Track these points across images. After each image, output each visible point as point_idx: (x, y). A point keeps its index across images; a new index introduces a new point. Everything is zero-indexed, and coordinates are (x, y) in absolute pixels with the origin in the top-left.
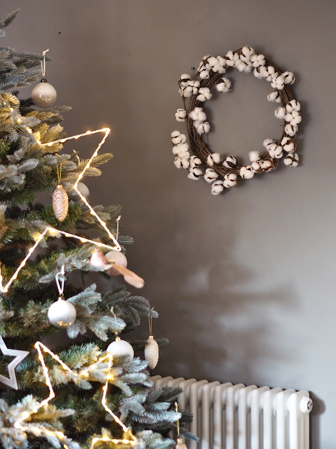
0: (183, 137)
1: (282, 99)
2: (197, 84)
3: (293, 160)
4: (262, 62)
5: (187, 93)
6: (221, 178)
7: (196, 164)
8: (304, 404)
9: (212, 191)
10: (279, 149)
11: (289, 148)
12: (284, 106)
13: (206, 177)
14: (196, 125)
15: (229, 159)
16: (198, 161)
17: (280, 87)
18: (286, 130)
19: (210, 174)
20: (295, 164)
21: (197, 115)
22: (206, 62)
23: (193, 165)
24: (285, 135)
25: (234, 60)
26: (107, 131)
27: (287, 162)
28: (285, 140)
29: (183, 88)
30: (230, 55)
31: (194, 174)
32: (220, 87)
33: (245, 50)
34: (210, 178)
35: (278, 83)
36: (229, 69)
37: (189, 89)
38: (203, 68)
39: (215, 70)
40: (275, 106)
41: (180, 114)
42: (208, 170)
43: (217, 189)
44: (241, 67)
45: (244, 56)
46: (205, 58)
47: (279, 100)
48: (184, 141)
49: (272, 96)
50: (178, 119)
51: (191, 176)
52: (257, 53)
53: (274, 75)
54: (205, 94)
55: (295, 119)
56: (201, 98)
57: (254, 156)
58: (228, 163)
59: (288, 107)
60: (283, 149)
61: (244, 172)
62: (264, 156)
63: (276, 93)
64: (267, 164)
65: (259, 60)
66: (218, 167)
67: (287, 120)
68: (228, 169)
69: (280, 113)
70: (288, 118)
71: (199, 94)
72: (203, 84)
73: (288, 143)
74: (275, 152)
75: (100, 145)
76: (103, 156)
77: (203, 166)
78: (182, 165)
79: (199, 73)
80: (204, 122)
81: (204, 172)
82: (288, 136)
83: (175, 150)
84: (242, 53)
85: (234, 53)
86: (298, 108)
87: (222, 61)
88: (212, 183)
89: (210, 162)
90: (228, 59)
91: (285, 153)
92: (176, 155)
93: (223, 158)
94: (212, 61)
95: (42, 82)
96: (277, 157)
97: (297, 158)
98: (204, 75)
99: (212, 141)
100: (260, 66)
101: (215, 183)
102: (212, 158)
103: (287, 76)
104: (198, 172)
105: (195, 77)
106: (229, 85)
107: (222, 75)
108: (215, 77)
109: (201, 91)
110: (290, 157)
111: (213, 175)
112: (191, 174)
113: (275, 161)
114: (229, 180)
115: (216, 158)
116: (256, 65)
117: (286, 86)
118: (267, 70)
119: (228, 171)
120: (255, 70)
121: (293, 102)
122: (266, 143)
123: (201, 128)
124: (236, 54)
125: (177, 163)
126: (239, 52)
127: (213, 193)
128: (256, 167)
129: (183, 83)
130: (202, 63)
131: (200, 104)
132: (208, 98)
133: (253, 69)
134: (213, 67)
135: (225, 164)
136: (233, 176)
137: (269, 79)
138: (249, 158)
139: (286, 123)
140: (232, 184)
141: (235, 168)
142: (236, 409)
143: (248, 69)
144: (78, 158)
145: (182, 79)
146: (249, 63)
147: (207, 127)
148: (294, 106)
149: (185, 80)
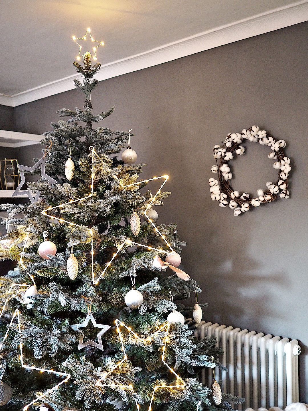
0: (216, 182)
1: (278, 157)
2: (224, 150)
3: (286, 194)
4: (265, 135)
5: (218, 156)
6: (239, 206)
7: (224, 198)
8: (296, 350)
9: (234, 214)
10: (277, 188)
11: (283, 187)
12: (279, 161)
13: (230, 205)
14: (224, 175)
15: (244, 195)
16: (225, 196)
17: (277, 149)
18: (281, 176)
19: (233, 203)
20: (287, 197)
21: (225, 168)
22: (229, 137)
23: (222, 198)
24: (280, 179)
25: (247, 135)
26: (166, 177)
27: (282, 196)
28: (280, 182)
29: (216, 153)
30: (244, 131)
31: (223, 203)
32: (238, 151)
33: (254, 128)
34: (233, 206)
35: (276, 147)
36: (244, 141)
37: (219, 153)
38: (227, 141)
39: (235, 141)
40: (274, 161)
41: (214, 168)
42: (231, 201)
43: (237, 213)
44: (251, 139)
45: (254, 132)
46: (229, 135)
47: (276, 158)
48: (217, 184)
49: (272, 155)
50: (213, 171)
51: (221, 205)
52: (261, 129)
53: (273, 142)
54: (229, 156)
55: (287, 169)
56: (227, 158)
57: (260, 192)
58: (244, 196)
59: (282, 161)
60: (279, 188)
61: (254, 202)
62: (267, 192)
63: (274, 153)
64: (269, 197)
65: (263, 134)
66: (237, 199)
67: (282, 169)
68: (244, 200)
69: (277, 165)
70: (282, 168)
71: (225, 156)
72: (228, 150)
73: (282, 184)
74: (274, 190)
75: (162, 186)
76: (165, 193)
77: (229, 199)
78: (215, 198)
79: (225, 144)
80: (229, 173)
81: (229, 203)
82: (282, 179)
83: (211, 190)
84: (252, 130)
85: (247, 131)
86: (289, 162)
87: (239, 136)
88: (234, 209)
89: (232, 196)
90: (243, 134)
91: (280, 190)
92: (212, 193)
93: (241, 194)
94: (233, 136)
95: (128, 149)
96: (275, 193)
97: (288, 193)
98: (228, 145)
99: (234, 184)
100: (263, 137)
101: (236, 209)
102: (234, 194)
103: (281, 142)
104: (225, 202)
105: (223, 146)
106: (243, 150)
107: (240, 144)
108: (235, 146)
109: (227, 154)
110: (284, 193)
111: (235, 204)
112: (221, 203)
113: (274, 195)
114: (245, 207)
115: (237, 194)
116: (260, 137)
117: (281, 149)
118: (268, 139)
119: (244, 202)
120: (260, 140)
121: (285, 158)
122: (268, 184)
123: (227, 176)
124: (248, 131)
125: (213, 198)
126: (250, 130)
127: (234, 215)
128: (262, 199)
129: (216, 150)
130: (227, 137)
131: (227, 162)
132: (231, 158)
133: (259, 139)
134: (234, 139)
135: (242, 197)
136: (247, 205)
137: (269, 145)
138: (257, 193)
139: (281, 171)
140: (247, 209)
141: (248, 200)
142: (251, 347)
143: (255, 140)
144: (151, 195)
145: (215, 148)
146: (256, 137)
147: (230, 176)
148: (286, 161)
149: (217, 149)
